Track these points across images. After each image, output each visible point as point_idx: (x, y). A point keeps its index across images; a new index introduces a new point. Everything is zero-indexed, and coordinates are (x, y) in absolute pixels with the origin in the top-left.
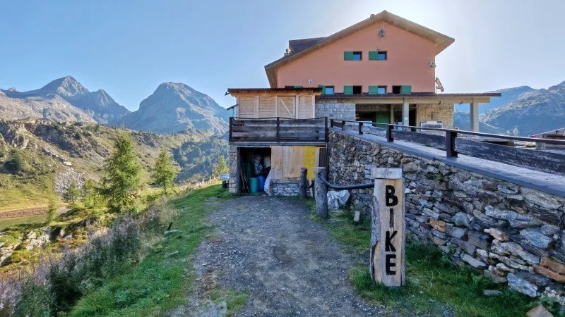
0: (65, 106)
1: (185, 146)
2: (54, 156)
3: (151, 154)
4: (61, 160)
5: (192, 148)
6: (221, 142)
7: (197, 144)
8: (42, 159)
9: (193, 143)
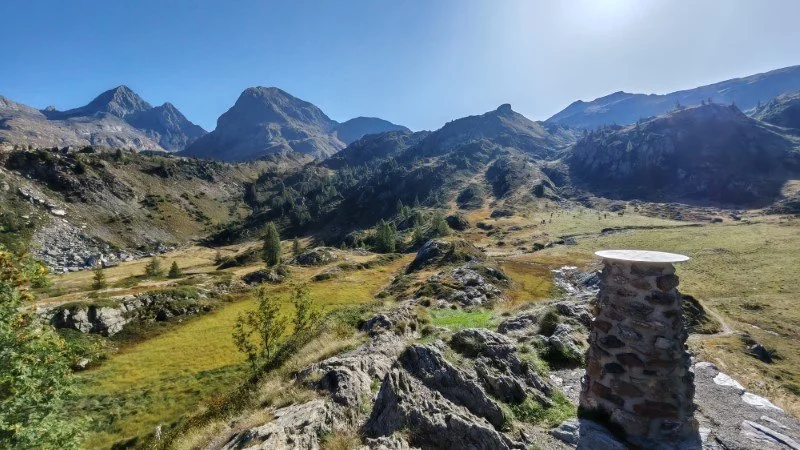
0: (120, 129)
1: (262, 179)
2: (36, 202)
3: (207, 192)
4: (47, 207)
5: (273, 182)
6: (318, 171)
7: (281, 175)
8: (15, 206)
9: (275, 175)
